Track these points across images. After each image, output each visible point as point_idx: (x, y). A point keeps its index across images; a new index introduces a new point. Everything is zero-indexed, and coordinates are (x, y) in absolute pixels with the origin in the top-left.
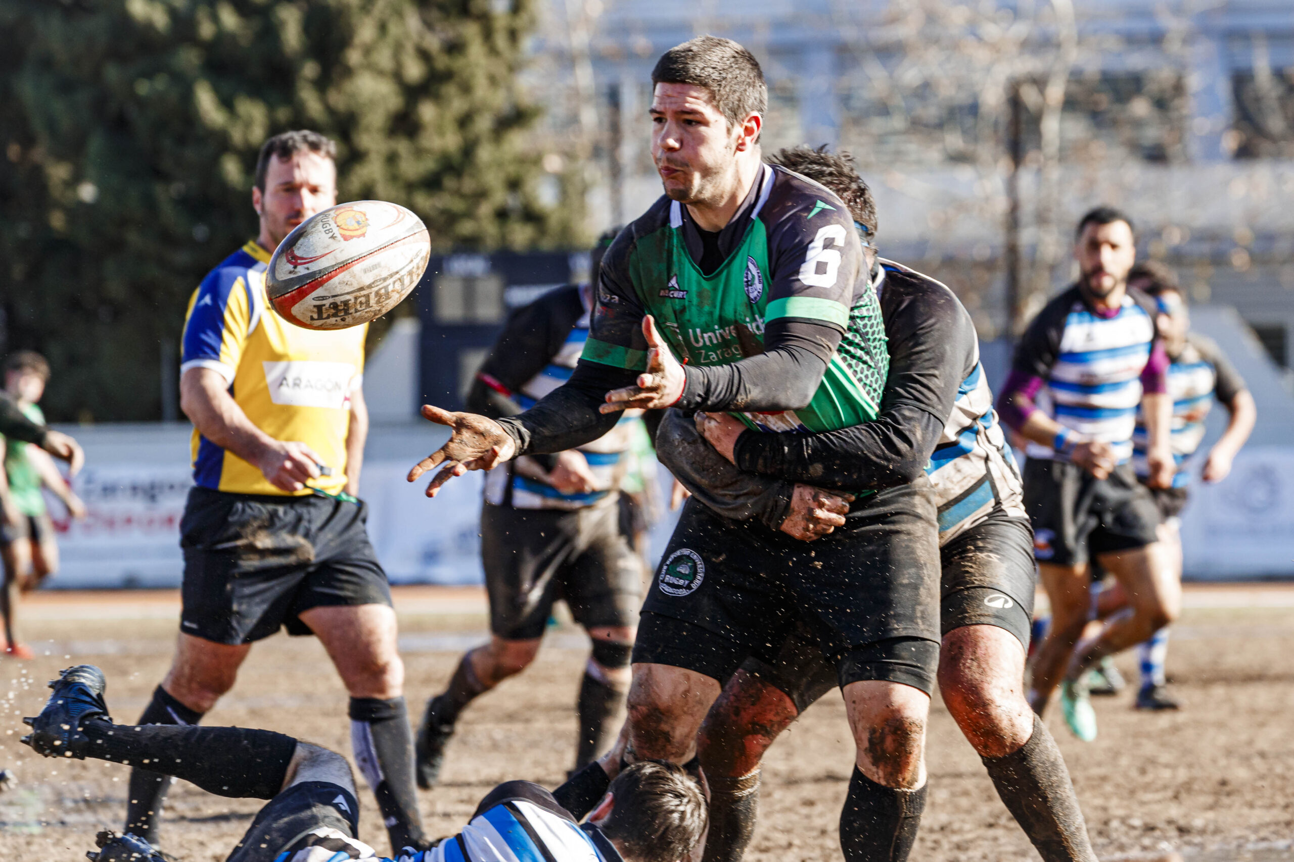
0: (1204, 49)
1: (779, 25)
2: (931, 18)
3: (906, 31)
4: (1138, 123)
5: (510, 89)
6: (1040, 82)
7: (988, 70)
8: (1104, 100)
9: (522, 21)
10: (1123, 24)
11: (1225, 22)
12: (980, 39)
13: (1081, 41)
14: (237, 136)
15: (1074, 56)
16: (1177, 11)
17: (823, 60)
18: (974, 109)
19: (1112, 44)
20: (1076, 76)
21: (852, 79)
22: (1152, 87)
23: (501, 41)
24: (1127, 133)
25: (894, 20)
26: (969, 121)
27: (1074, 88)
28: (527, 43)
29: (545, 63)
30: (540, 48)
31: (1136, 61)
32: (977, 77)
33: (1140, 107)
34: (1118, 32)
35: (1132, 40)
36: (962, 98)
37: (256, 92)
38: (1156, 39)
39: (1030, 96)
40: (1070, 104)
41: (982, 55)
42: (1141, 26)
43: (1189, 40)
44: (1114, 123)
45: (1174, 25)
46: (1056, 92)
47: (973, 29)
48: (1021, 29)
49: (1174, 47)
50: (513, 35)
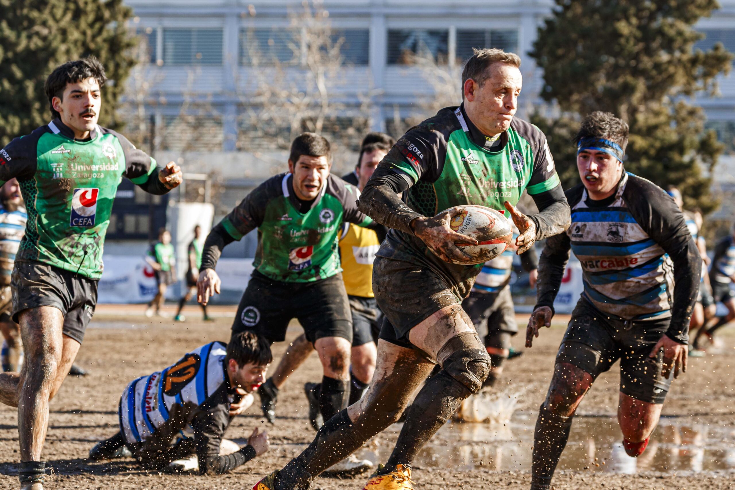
0: (375, 110)
1: (216, 95)
2: (273, 94)
3: (263, 99)
4: (350, 137)
5: (113, 115)
6: (313, 120)
7: (295, 115)
8: (337, 128)
9: (117, 90)
10: (345, 99)
11: (383, 100)
12: (292, 103)
13: (329, 105)
14: (8, 129)
15: (327, 111)
16: (366, 95)
17: (233, 108)
18: (289, 129)
19: (342, 107)
20: (327, 119)
21: (243, 116)
22: (355, 124)
23: (110, 97)
24: (346, 140)
25: (260, 95)
26: (286, 134)
27: (327, 123)
28: (120, 98)
29: (127, 106)
30: (124, 101)
31: (350, 114)
32: (291, 117)
33: (351, 131)
34: (343, 103)
35: (348, 105)
36: (284, 125)
37: (16, 113)
38: (358, 105)
39: (309, 125)
40: (325, 129)
41: (292, 109)
42: (352, 101)
43: (369, 106)
44: (341, 137)
45: (365, 100)
46: (319, 124)
47: (289, 98)
48: (307, 100)
49: (364, 108)
50: (115, 95)
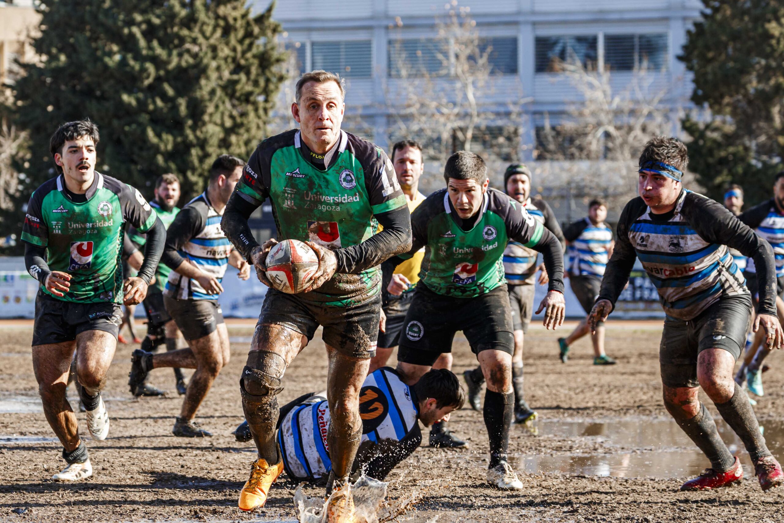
0: (525, 118)
1: (365, 107)
2: (423, 105)
3: (413, 110)
4: (500, 146)
5: (265, 131)
6: (463, 130)
7: (445, 125)
8: (487, 137)
9: (268, 105)
10: (495, 108)
11: (533, 108)
12: (442, 114)
13: (478, 115)
14: (162, 147)
15: (476, 120)
16: (515, 103)
17: (383, 120)
18: (439, 139)
19: (492, 117)
20: (477, 128)
21: (393, 128)
22: (505, 133)
23: (261, 112)
24: (496, 149)
25: (409, 106)
26: (436, 144)
27: (476, 132)
28: (271, 113)
29: (278, 120)
30: (275, 116)
31: (500, 123)
32: (441, 128)
33: (501, 140)
34: (492, 112)
35: (498, 114)
36: (435, 136)
37: (169, 131)
38: (508, 114)
39: (460, 135)
40: (475, 138)
41: (442, 120)
42: (502, 109)
43: (519, 114)
44: (492, 146)
45: (514, 109)
46: (469, 134)
47: (438, 109)
48: (456, 110)
49: (513, 117)
50: (266, 110)
